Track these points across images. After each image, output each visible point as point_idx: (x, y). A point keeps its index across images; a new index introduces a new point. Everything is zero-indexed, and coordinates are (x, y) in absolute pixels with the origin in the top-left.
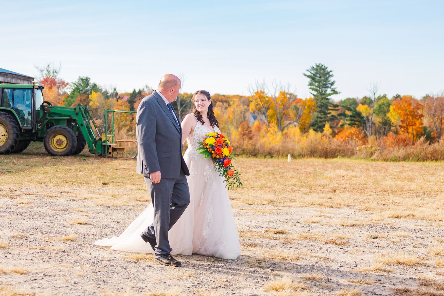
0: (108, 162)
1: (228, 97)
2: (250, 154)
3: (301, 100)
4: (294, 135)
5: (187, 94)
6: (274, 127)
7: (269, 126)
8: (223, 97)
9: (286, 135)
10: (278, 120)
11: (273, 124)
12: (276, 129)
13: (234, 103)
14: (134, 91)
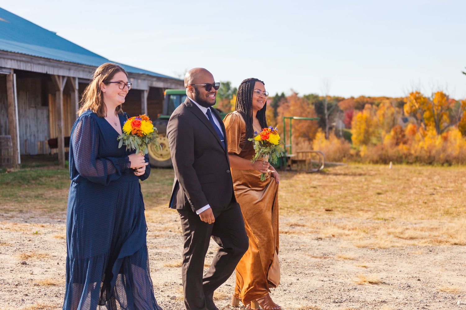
0: (293, 176)
1: (374, 99)
2: (425, 162)
3: (453, 100)
4: (455, 139)
5: (330, 97)
6: (432, 131)
7: (426, 129)
8: (368, 99)
9: (445, 139)
10: (435, 122)
11: (431, 127)
12: (435, 132)
13: (384, 105)
14: (277, 95)
